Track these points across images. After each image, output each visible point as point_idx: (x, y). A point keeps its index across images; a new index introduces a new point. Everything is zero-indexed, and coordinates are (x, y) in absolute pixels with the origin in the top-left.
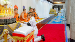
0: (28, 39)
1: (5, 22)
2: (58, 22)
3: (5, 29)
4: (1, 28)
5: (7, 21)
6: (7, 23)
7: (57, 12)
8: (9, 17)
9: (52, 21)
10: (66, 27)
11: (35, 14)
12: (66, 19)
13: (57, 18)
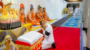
0: (34, 48)
1: (7, 26)
2: (73, 25)
3: (8, 35)
4: (3, 34)
5: (9, 26)
6: (10, 27)
7: (72, 12)
8: (13, 20)
9: (65, 23)
10: (83, 31)
11: (44, 15)
12: (83, 22)
13: (72, 19)
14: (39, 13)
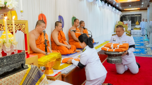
7: (130, 29)
14: (74, 31)
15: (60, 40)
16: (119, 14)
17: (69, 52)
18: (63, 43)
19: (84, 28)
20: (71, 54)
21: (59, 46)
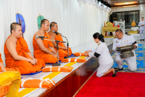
14: (42, 38)
15: (19, 52)
16: (107, 11)
17: (34, 69)
18: (24, 56)
19: (57, 33)
20: (37, 72)
21: (17, 60)
